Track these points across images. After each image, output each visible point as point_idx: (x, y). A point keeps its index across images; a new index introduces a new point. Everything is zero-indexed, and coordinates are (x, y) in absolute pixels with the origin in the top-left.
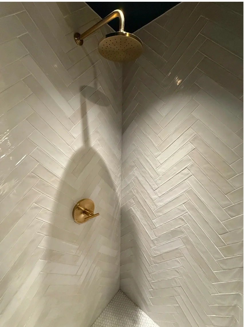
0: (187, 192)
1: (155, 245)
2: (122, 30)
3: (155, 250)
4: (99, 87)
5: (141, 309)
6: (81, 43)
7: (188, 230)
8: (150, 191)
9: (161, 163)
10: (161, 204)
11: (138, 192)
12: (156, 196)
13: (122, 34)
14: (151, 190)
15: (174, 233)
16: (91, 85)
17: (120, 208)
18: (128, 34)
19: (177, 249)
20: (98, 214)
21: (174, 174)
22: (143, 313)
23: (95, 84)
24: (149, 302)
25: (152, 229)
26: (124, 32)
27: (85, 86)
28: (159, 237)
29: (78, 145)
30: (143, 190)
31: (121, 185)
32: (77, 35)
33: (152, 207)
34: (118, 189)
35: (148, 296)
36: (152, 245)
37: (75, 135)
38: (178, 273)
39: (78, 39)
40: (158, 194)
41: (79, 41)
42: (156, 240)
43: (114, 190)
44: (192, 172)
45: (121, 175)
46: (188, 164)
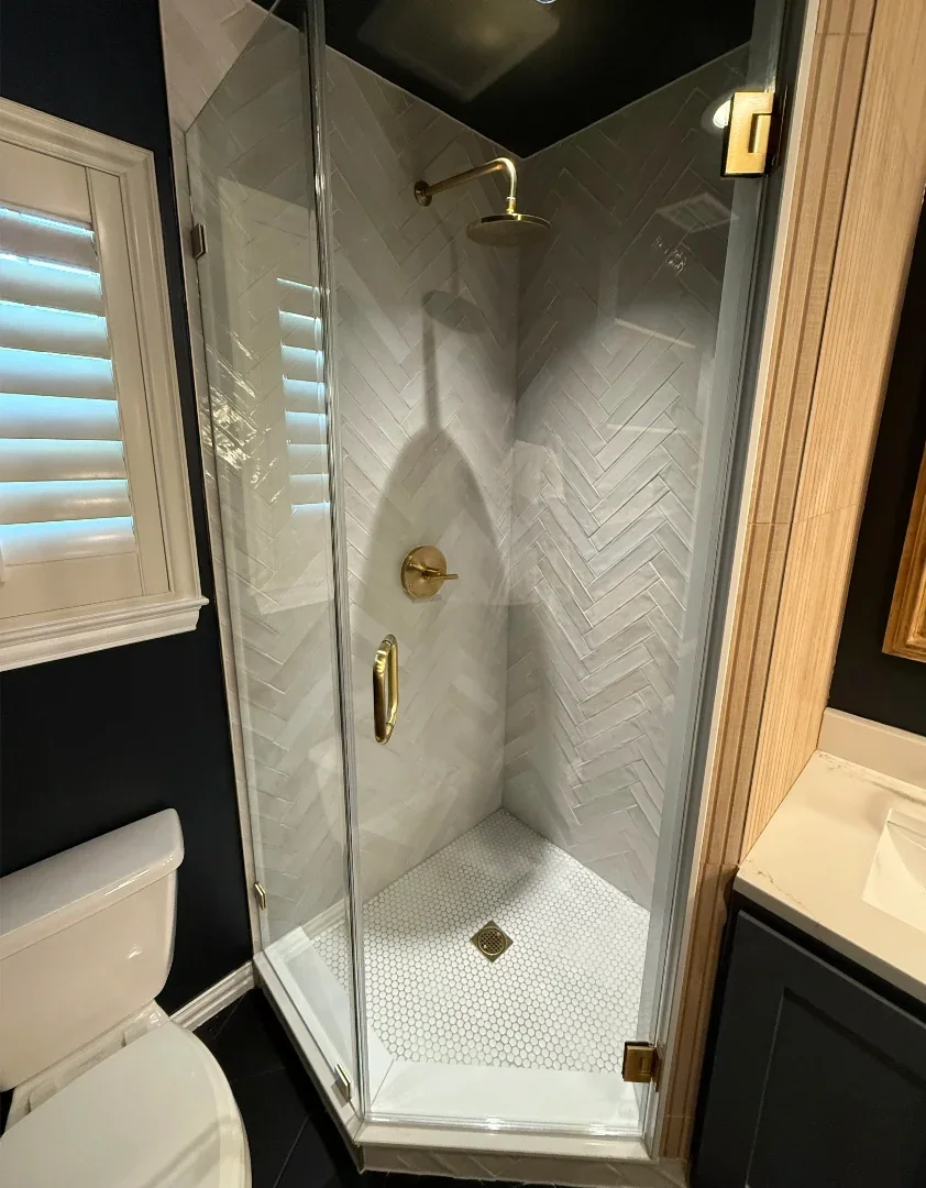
0: (659, 531)
1: (587, 671)
2: (511, 211)
3: (589, 683)
4: (463, 289)
5: (553, 843)
6: (428, 202)
7: (658, 621)
8: (579, 539)
9: (606, 467)
10: (604, 568)
11: (551, 546)
12: (592, 551)
13: (511, 217)
14: (582, 535)
15: (630, 632)
16: (446, 286)
17: (506, 593)
18: (519, 217)
19: (635, 671)
20: (454, 576)
21: (633, 491)
22: (557, 849)
23: (455, 286)
24: (573, 820)
25: (582, 631)
26: (515, 215)
27: (431, 293)
28: (598, 651)
29: (415, 423)
30: (562, 537)
31: (512, 532)
32: (421, 186)
33: (583, 577)
34: (501, 542)
35: (568, 804)
36: (581, 674)
37: (411, 402)
38: (637, 727)
39: (421, 194)
40: (598, 543)
41: (423, 198)
42: (592, 658)
43: (493, 541)
44: (669, 483)
45: (512, 507)
46: (663, 466)
